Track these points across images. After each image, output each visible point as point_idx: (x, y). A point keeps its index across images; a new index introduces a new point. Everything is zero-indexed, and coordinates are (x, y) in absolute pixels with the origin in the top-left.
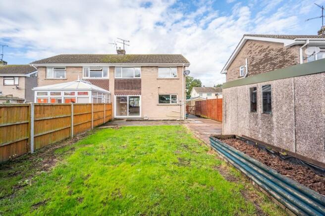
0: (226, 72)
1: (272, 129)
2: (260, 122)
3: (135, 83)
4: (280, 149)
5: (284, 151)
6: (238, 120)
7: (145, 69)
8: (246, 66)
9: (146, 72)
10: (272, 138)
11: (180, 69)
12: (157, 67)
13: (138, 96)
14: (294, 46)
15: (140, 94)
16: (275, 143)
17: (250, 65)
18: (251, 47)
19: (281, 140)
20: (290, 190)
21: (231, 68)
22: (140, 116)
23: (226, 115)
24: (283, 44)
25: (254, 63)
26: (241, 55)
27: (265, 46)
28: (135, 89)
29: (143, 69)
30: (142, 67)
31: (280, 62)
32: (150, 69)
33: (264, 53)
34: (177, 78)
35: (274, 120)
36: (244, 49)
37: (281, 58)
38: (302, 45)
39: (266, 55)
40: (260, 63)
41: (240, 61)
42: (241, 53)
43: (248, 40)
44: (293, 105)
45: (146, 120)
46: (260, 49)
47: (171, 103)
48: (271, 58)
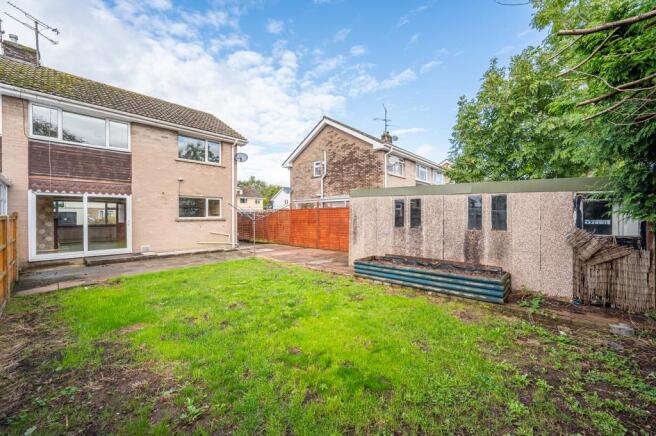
0: (291, 165)
1: (421, 243)
2: (407, 237)
3: (109, 163)
4: (431, 260)
5: (435, 260)
6: (377, 237)
7: (141, 131)
8: (325, 163)
9: (146, 140)
10: (421, 251)
11: (226, 147)
12: (176, 132)
13: (119, 196)
14: (380, 151)
15: (129, 193)
16: (424, 255)
17: (330, 162)
18: (332, 137)
19: (430, 252)
20: (468, 283)
21: (299, 161)
22: (129, 249)
23: (355, 233)
24: (371, 145)
25: (335, 161)
26: (317, 144)
27: (350, 142)
28: (112, 177)
29: (136, 128)
30: (133, 123)
31: (367, 166)
32: (158, 135)
33: (349, 151)
34: (220, 164)
35: (423, 233)
36: (322, 136)
37: (367, 162)
38: (386, 152)
39: (351, 153)
40: (344, 162)
41: (315, 153)
42: (318, 141)
43: (327, 126)
44: (441, 219)
45: (151, 258)
46: (344, 143)
47: (207, 217)
48: (357, 159)
